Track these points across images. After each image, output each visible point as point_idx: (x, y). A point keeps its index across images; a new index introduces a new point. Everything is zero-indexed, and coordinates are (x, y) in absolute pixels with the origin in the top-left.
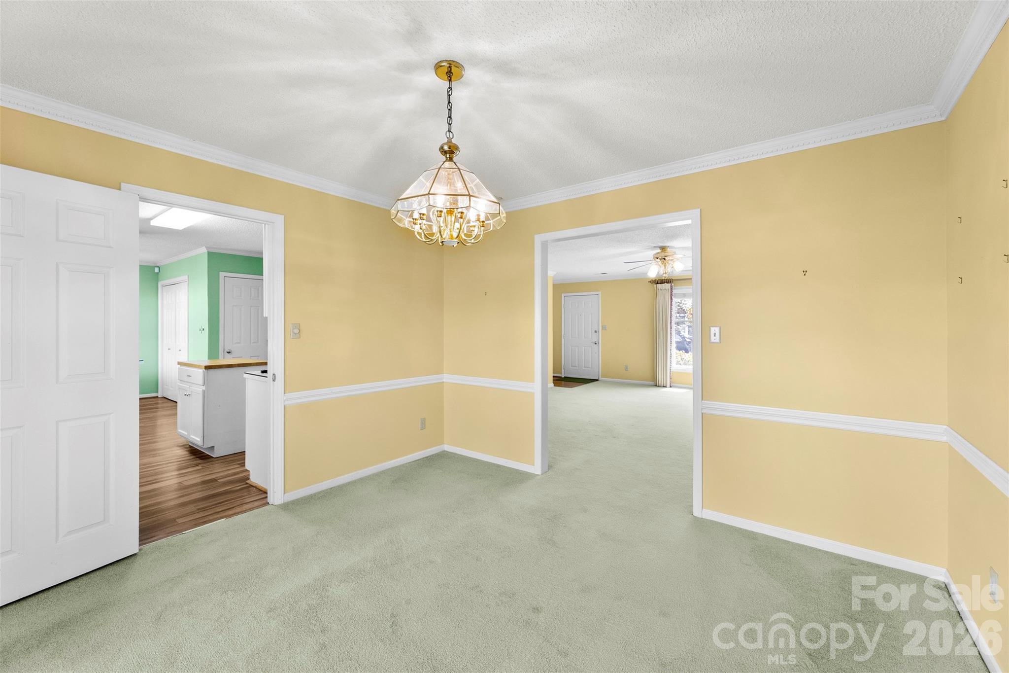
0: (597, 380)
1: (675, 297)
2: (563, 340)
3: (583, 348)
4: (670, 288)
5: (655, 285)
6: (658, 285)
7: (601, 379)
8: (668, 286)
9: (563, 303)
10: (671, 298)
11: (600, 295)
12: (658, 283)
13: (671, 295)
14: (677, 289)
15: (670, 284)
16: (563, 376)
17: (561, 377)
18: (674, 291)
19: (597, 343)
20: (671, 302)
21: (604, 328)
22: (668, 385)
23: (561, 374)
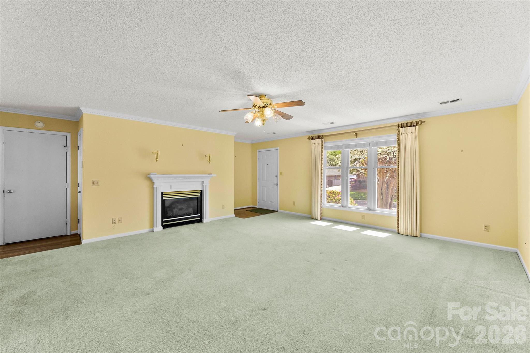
0: (277, 211)
1: (325, 149)
2: (258, 182)
3: (269, 188)
4: (321, 143)
5: (311, 141)
6: (312, 140)
7: (279, 210)
8: (319, 141)
9: (258, 156)
10: (322, 150)
11: (279, 150)
12: (312, 139)
13: (322, 148)
14: (327, 143)
15: (321, 139)
16: (258, 208)
17: (256, 208)
18: (324, 145)
19: (277, 184)
20: (322, 153)
21: (281, 174)
22: (319, 218)
23: (257, 205)
